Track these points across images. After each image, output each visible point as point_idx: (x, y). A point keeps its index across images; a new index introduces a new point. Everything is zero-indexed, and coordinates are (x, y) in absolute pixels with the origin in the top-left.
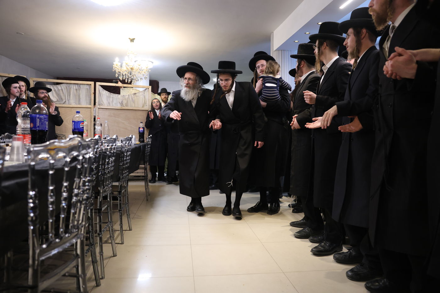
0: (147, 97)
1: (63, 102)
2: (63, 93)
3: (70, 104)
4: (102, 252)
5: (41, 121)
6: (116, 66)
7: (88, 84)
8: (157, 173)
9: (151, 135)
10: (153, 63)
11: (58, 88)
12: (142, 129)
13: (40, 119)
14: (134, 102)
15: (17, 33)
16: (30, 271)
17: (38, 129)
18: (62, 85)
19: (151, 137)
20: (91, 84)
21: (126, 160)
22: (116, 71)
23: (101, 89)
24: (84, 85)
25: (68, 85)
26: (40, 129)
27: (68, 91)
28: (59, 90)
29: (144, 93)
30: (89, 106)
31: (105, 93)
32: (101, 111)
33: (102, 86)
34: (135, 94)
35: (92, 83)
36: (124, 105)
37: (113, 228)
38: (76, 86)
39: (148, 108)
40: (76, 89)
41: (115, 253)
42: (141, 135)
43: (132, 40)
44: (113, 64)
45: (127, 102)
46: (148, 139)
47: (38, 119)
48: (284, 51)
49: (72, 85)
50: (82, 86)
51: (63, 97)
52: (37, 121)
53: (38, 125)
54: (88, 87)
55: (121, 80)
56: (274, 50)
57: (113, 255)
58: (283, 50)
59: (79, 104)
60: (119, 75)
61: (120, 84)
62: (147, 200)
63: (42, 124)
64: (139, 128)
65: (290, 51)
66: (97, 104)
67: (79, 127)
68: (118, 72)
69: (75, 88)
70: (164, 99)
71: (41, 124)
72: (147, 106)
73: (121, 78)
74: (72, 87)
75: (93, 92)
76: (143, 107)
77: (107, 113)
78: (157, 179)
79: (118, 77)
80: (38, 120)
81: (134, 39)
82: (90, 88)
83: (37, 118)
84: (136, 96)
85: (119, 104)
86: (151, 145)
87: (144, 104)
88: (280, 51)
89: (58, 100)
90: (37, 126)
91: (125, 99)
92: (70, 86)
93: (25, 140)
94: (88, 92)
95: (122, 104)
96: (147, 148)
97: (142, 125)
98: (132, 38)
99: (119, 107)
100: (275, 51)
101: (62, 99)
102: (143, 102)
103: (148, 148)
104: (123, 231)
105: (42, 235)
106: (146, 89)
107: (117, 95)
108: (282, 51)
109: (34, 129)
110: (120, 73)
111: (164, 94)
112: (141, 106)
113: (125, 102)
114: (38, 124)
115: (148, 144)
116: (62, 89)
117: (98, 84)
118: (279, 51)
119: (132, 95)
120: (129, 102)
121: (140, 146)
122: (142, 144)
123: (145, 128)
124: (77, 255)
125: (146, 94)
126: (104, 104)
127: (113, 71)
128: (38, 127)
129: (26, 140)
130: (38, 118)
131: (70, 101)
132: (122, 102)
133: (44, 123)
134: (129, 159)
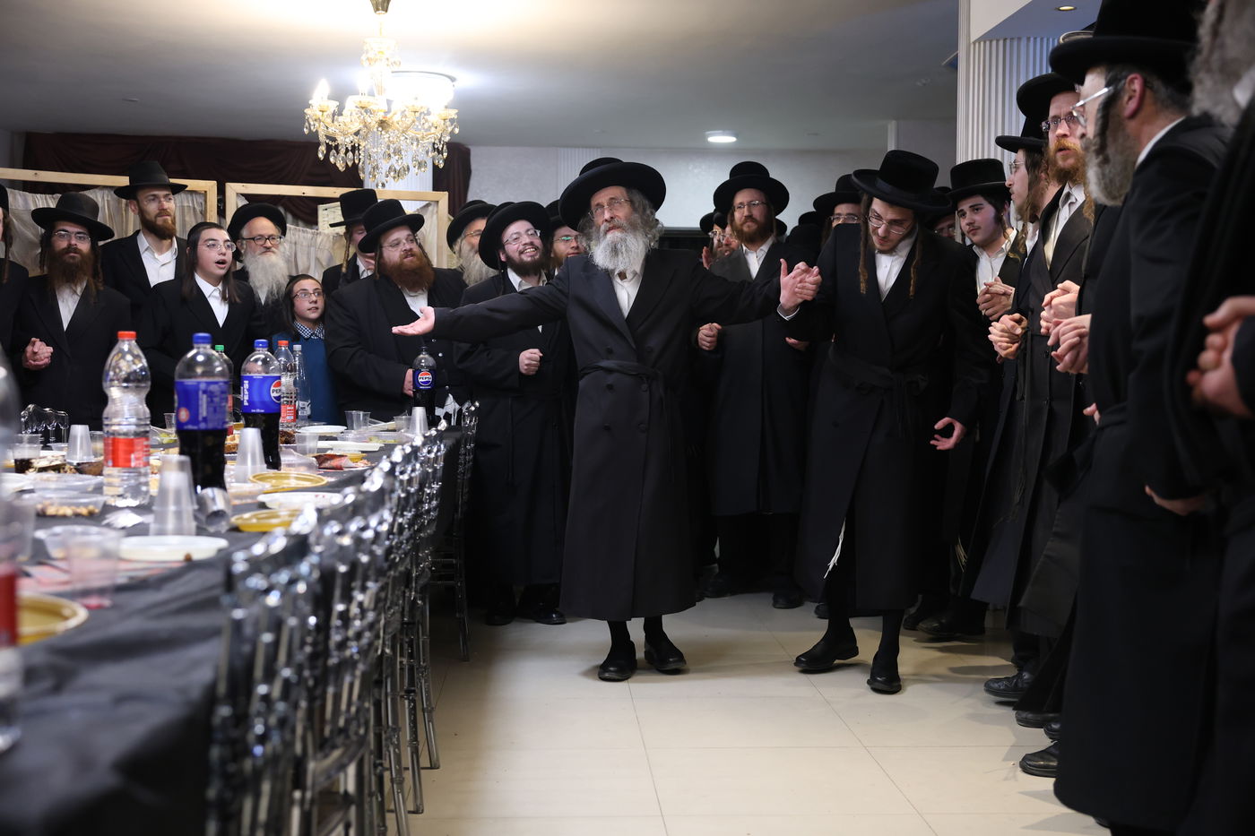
4: (384, 825)
5: (212, 401)
6: (319, 114)
10: (453, 79)
13: (210, 395)
17: (203, 426)
20: (207, 193)
21: (428, 512)
22: (317, 131)
26: (211, 426)
35: (210, 186)
37: (399, 750)
44: (306, 105)
47: (205, 396)
48: (1015, 43)
52: (200, 402)
53: (204, 414)
54: (191, 202)
56: (972, 40)
58: (1012, 39)
60: (329, 148)
63: (215, 411)
65: (1042, 39)
67: (267, 399)
68: (327, 137)
71: (211, 409)
79: (325, 157)
80: (204, 399)
83: (200, 393)
88: (998, 41)
90: (200, 418)
93: (133, 456)
96: (465, 454)
100: (979, 40)
104: (422, 772)
106: (427, 205)
108: (1008, 41)
109: (190, 427)
110: (334, 140)
114: (203, 412)
117: (234, 188)
118: (994, 43)
127: (306, 131)
128: (205, 420)
129: (138, 456)
130: (205, 392)
133: (221, 407)
134: (435, 509)
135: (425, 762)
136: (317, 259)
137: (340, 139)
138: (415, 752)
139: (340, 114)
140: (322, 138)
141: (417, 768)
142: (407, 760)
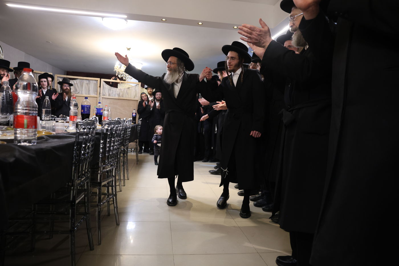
0: (137, 91)
1: (78, 92)
2: (78, 86)
3: (82, 94)
6: (117, 68)
7: (95, 80)
8: (143, 147)
9: (141, 119)
10: (142, 64)
11: (74, 82)
12: (135, 114)
14: (128, 94)
15: (47, 42)
16: (99, 175)
18: (77, 80)
19: (141, 120)
20: (97, 80)
21: (128, 134)
23: (104, 83)
24: (93, 81)
25: (81, 80)
27: (81, 85)
28: (75, 84)
29: (135, 88)
30: (96, 96)
31: (107, 86)
32: (104, 100)
33: (105, 82)
34: (129, 88)
35: (99, 79)
36: (121, 96)
38: (87, 81)
39: (138, 99)
40: (87, 84)
41: (121, 189)
42: (134, 118)
43: (129, 49)
44: (115, 66)
45: (123, 94)
46: (139, 121)
49: (84, 80)
50: (91, 81)
51: (78, 89)
54: (95, 82)
55: (120, 77)
57: (120, 191)
59: (89, 94)
60: (118, 74)
61: (118, 81)
62: (137, 164)
64: (133, 113)
66: (101, 95)
69: (86, 82)
70: (150, 93)
72: (137, 97)
73: (120, 76)
74: (84, 82)
75: (99, 86)
76: (134, 98)
77: (108, 101)
78: (143, 151)
79: (118, 75)
81: (130, 48)
82: (97, 82)
84: (130, 90)
85: (116, 94)
86: (141, 125)
87: (135, 95)
89: (74, 91)
91: (122, 91)
92: (83, 81)
94: (95, 86)
95: (119, 95)
97: (134, 111)
98: (129, 48)
99: (117, 97)
101: (77, 90)
102: (135, 94)
103: (139, 127)
105: (104, 162)
106: (137, 85)
107: (116, 88)
110: (119, 72)
111: (150, 89)
112: (133, 97)
113: (121, 94)
115: (139, 125)
116: (77, 83)
117: (103, 80)
119: (127, 89)
120: (124, 94)
121: (135, 126)
122: (135, 125)
123: (137, 114)
124: (113, 175)
125: (137, 88)
126: (106, 94)
127: (114, 71)
131: (83, 92)
132: (119, 93)
134: (129, 134)
135: (126, 178)
136: (117, 94)
137: (120, 72)
138: (124, 176)
139: (120, 68)
140: (117, 72)
141: (124, 180)
142: (122, 178)
